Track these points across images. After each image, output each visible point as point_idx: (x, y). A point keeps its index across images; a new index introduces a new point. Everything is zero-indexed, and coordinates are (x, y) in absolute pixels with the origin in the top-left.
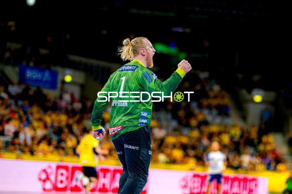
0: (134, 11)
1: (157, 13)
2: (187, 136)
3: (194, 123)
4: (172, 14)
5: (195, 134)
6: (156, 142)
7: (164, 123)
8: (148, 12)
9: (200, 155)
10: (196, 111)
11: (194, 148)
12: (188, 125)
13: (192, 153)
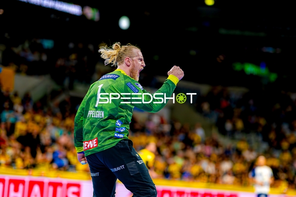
0: (223, 31)
1: (247, 33)
2: (278, 158)
3: (285, 145)
4: (262, 34)
5: (287, 156)
6: (247, 165)
7: (255, 145)
8: (238, 32)
9: (291, 178)
10: (288, 133)
11: (285, 170)
12: (279, 148)
13: (283, 176)
